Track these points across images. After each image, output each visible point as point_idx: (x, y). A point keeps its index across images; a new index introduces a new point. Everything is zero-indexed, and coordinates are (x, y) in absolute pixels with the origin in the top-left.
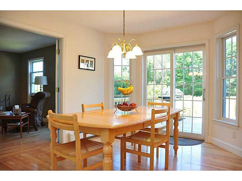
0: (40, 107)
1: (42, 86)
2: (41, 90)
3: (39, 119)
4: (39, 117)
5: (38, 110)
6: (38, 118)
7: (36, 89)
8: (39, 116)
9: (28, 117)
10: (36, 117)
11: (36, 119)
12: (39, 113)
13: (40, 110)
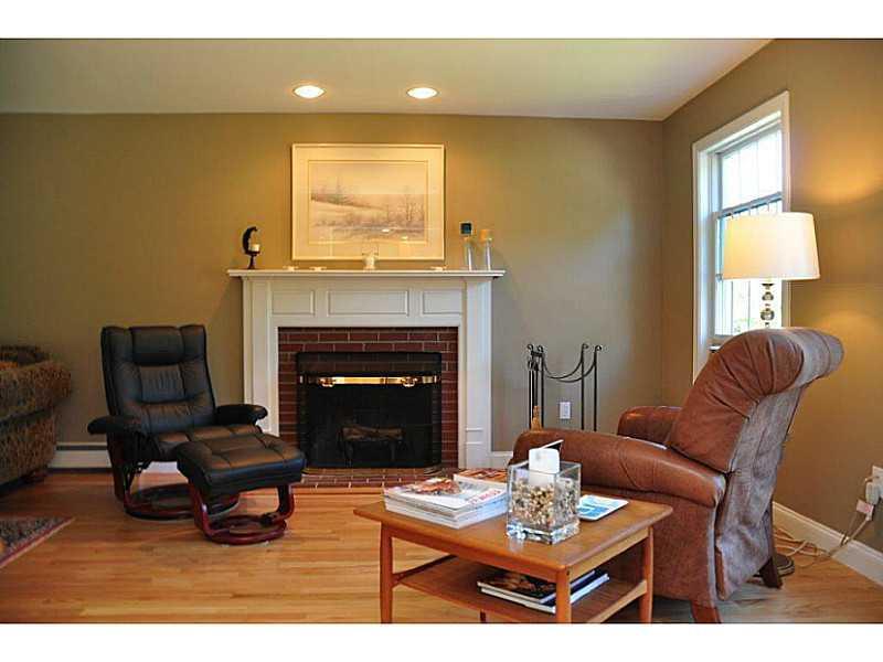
0: (759, 455)
1: (777, 291)
2: (767, 314)
3: (747, 543)
4: (745, 530)
5: (735, 479)
6: (735, 539)
7: (740, 313)
8: (745, 521)
9: (643, 543)
10: (717, 535)
11: (716, 549)
12: (742, 501)
13: (757, 475)
